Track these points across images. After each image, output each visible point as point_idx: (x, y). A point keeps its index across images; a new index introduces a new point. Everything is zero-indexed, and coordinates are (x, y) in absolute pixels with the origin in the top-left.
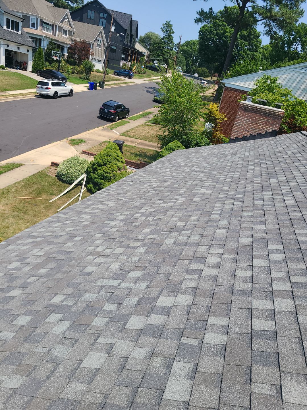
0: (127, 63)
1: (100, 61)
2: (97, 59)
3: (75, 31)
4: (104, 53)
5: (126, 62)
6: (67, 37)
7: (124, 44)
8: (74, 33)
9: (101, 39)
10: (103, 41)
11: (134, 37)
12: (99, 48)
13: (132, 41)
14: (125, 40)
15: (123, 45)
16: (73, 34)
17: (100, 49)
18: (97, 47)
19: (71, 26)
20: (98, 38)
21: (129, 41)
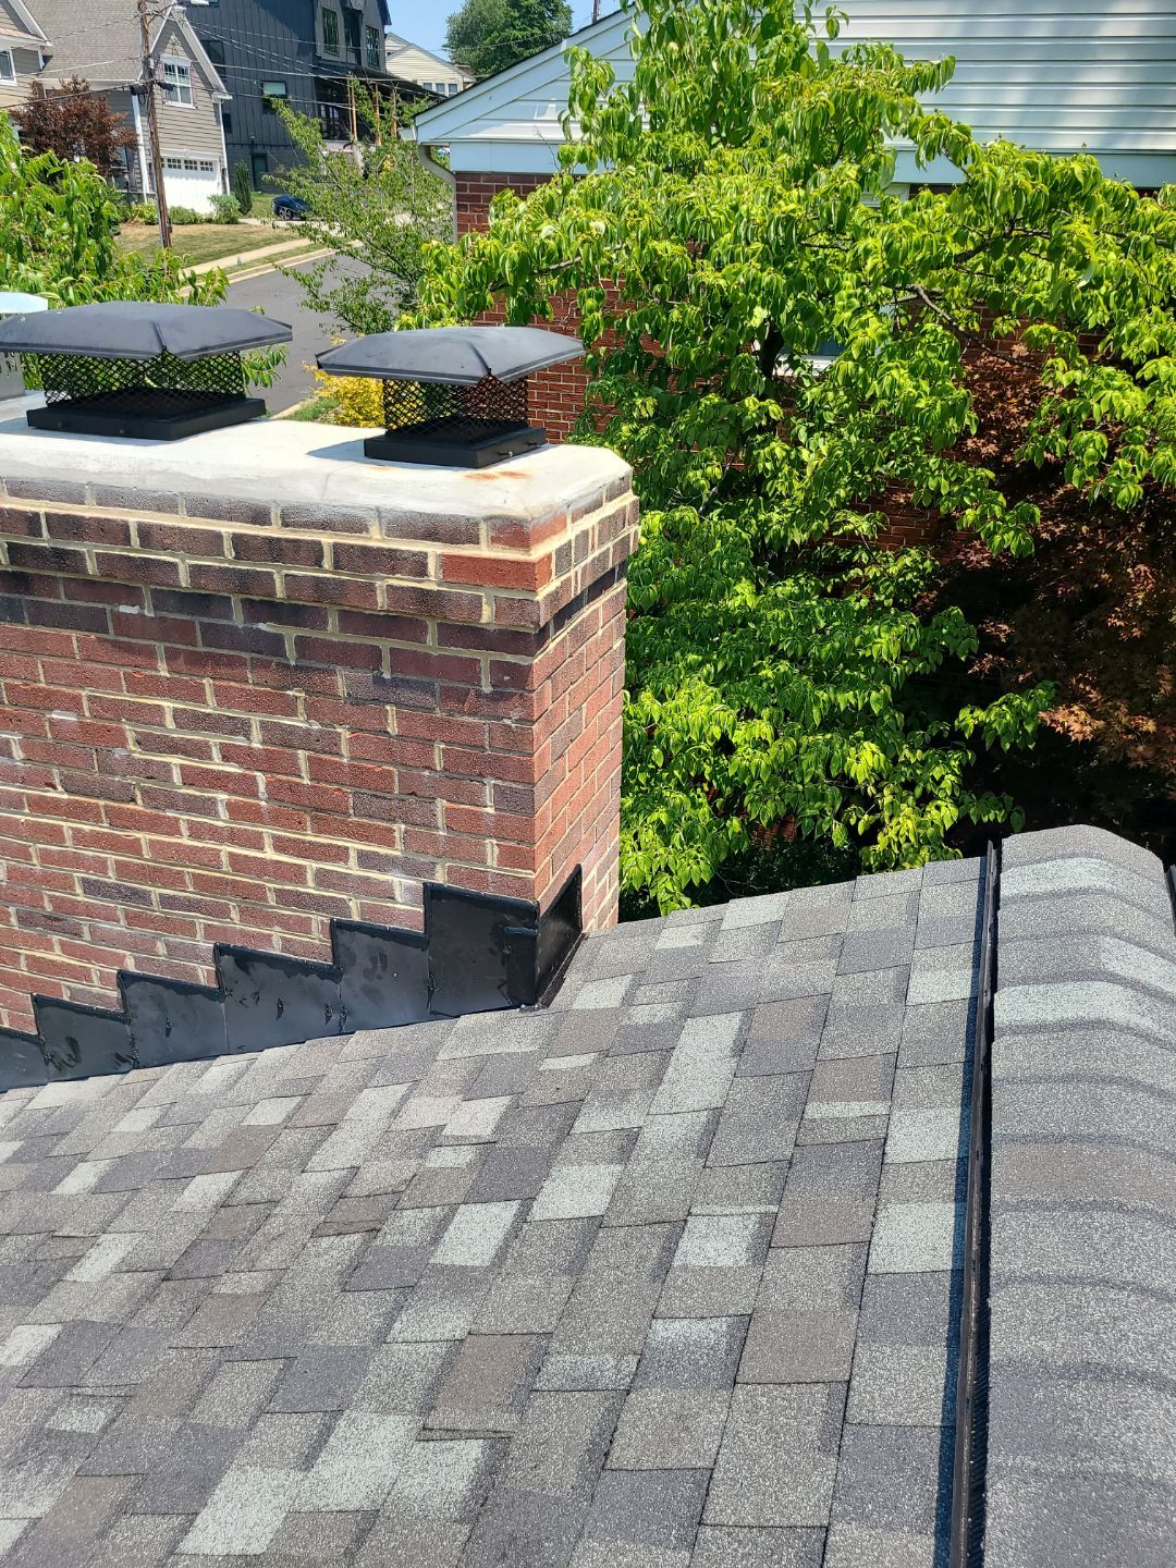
0: (348, 150)
1: (207, 166)
2: (182, 157)
3: (48, 44)
4: (218, 121)
5: (341, 146)
6: (13, 83)
7: (319, 66)
8: (46, 59)
9: (185, 62)
10: (197, 66)
11: (371, 18)
12: (180, 104)
13: (363, 41)
14: (320, 43)
15: (314, 70)
16: (42, 64)
17: (191, 106)
18: (170, 103)
19: (23, 28)
20: (167, 57)
21: (342, 45)
